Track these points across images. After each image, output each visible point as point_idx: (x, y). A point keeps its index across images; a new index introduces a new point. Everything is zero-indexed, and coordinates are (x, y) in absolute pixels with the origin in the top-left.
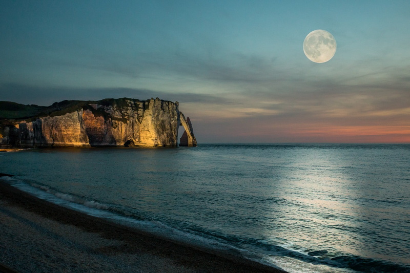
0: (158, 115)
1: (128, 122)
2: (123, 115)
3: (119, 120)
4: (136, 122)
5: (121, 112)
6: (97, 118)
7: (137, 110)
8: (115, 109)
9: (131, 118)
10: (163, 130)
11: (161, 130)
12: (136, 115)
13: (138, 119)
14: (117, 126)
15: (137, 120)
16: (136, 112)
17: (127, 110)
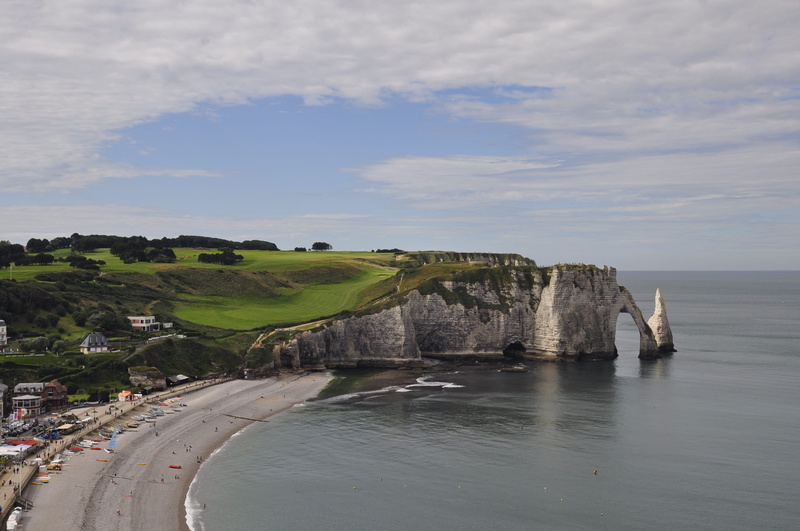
0: (567, 298)
1: (511, 310)
2: (502, 299)
3: (493, 307)
4: (527, 310)
5: (498, 292)
6: (451, 307)
7: (531, 288)
8: (487, 289)
9: (517, 303)
10: (578, 325)
11: (573, 326)
12: (528, 298)
13: (530, 303)
14: (489, 320)
15: (529, 307)
16: (527, 292)
17: (510, 288)
